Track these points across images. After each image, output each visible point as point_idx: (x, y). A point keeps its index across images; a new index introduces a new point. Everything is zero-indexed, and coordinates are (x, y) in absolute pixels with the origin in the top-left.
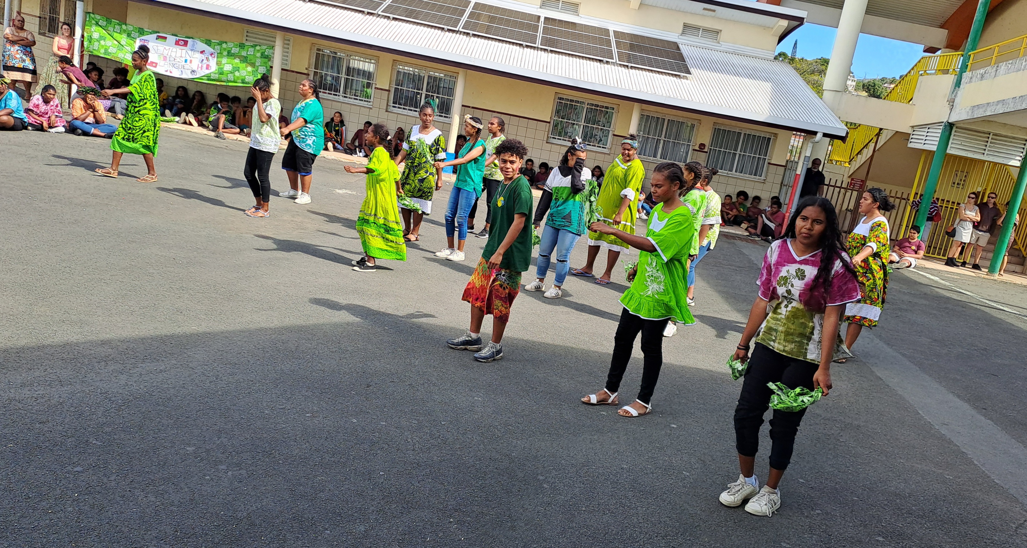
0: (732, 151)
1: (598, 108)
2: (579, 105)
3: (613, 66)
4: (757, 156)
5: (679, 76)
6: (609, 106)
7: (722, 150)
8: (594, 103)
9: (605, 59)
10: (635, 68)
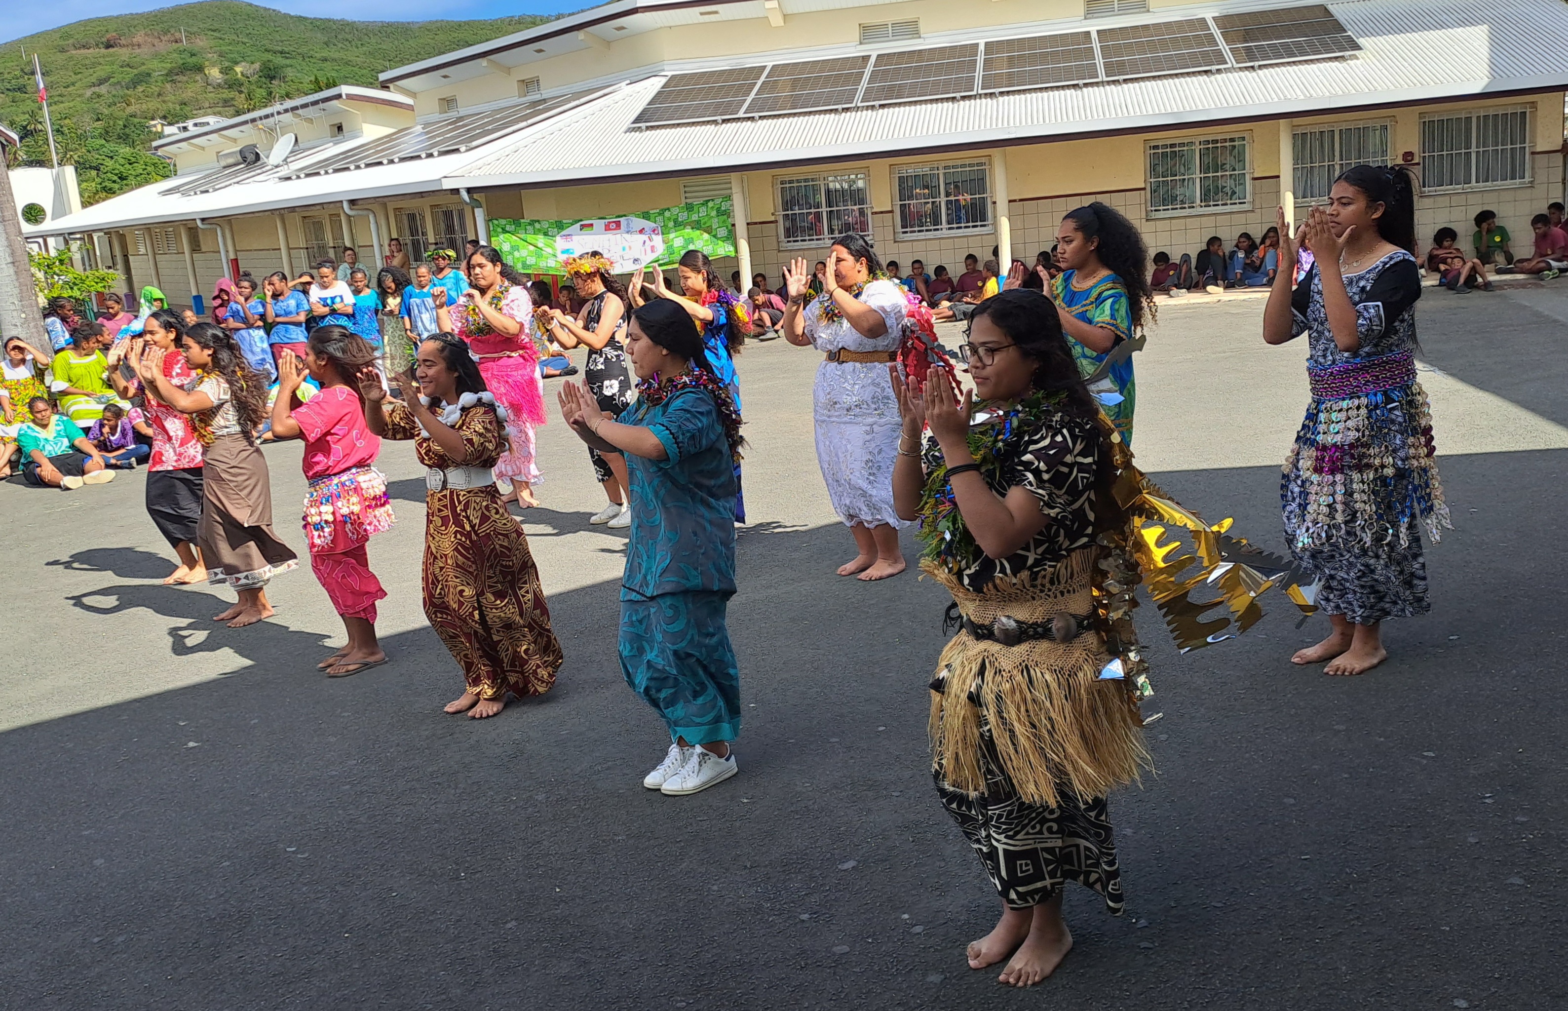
0: (1463, 151)
1: (1219, 145)
2: (1185, 148)
3: (1229, 74)
4: (1509, 147)
5: (1342, 57)
6: (1236, 135)
7: (1445, 153)
8: (1210, 139)
9: (1214, 68)
10: (1265, 66)
